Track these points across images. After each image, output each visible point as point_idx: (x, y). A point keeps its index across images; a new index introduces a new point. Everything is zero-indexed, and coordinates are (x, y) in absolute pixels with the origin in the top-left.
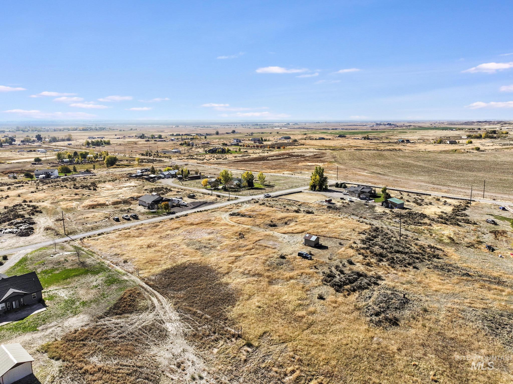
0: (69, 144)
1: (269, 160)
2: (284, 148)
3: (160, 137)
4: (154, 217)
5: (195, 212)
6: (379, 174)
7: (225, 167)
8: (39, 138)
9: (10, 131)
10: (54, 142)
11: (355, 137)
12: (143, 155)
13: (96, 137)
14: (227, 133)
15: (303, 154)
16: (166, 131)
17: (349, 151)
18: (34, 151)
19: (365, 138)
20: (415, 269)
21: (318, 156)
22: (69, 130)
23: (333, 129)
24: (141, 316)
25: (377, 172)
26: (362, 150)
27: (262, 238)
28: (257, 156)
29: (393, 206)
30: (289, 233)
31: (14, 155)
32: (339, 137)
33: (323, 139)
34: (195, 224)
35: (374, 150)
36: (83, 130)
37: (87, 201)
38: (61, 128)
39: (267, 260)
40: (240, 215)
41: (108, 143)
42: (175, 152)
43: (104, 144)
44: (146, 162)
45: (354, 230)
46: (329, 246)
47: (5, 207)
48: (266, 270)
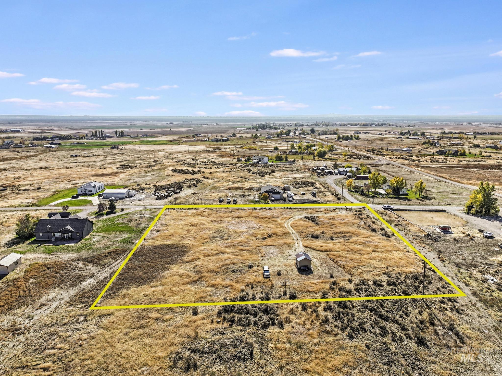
0: (327, 137)
3: (423, 134)
4: (249, 204)
5: (284, 208)
7: (426, 171)
8: (313, 131)
12: (368, 151)
16: (446, 129)
18: (291, 142)
24: (93, 268)
27: (275, 244)
34: (259, 218)
36: (364, 125)
37: (239, 183)
39: (234, 264)
40: (313, 219)
41: (357, 138)
42: (405, 151)
43: (354, 138)
44: (354, 158)
45: (387, 268)
46: (315, 274)
47: (186, 179)
48: (212, 271)
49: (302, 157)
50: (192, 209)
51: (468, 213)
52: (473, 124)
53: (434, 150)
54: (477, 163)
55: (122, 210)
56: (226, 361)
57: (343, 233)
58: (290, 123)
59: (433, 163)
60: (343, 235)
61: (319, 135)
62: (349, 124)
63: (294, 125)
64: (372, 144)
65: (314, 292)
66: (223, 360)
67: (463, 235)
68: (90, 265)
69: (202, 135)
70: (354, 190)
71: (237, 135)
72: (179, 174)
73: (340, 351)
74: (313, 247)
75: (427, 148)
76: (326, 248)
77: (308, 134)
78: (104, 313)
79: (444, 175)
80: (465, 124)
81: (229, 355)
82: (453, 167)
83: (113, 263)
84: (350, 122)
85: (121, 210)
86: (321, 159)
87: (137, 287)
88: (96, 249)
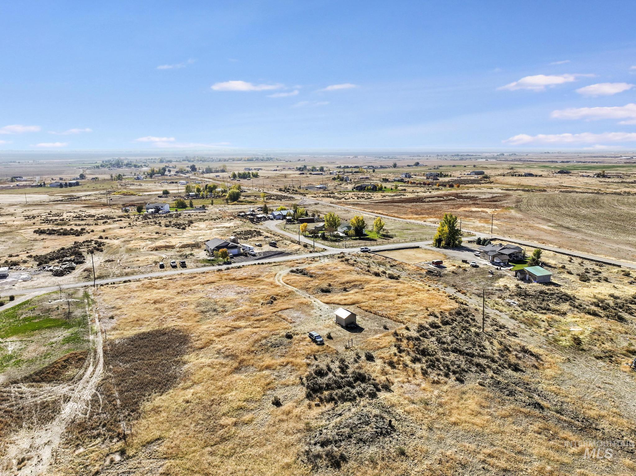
0: (217, 176)
1: (425, 202)
2: (458, 187)
3: (322, 169)
4: (205, 266)
5: (255, 264)
6: (568, 228)
7: (359, 208)
8: (193, 169)
9: (177, 161)
10: (207, 173)
11: (584, 174)
12: (280, 190)
13: (253, 168)
14: (409, 166)
15: (476, 196)
16: (337, 163)
17: (551, 193)
18: (176, 183)
19: (598, 176)
20: (458, 382)
21: (495, 199)
22: (233, 161)
23: (563, 162)
24: (54, 388)
25: (567, 225)
26: (570, 192)
27: (291, 307)
28: (412, 196)
29: (531, 279)
30: (334, 303)
31: (154, 187)
32: (559, 172)
33: (531, 175)
34: (237, 280)
35: (592, 193)
36: (248, 160)
37: (161, 241)
38: (227, 157)
39: (265, 338)
40: (302, 272)
41: (256, 176)
42: (320, 188)
43: (251, 176)
44: (273, 199)
45: (427, 309)
46: (366, 329)
47: (75, 242)
48: (249, 352)
49: (212, 201)
50: (130, 281)
51: (439, 247)
52: (359, 157)
53: (350, 187)
54: (399, 197)
55: (12, 298)
56: (372, 441)
57: (350, 283)
58: (150, 158)
59: (360, 200)
60: (352, 284)
61: (203, 173)
62: (230, 159)
63: (159, 160)
64: (279, 182)
65: (385, 347)
66: (367, 441)
67: (454, 268)
68: (43, 384)
69: (24, 178)
70: (311, 235)
71: (87, 176)
72: (53, 237)
73: (465, 397)
74: (337, 301)
75: (341, 184)
76: (351, 301)
77: (188, 172)
78: (149, 440)
79: (379, 212)
80: (351, 157)
81: (369, 434)
82: (381, 202)
83: (83, 374)
84: (231, 157)
85: (9, 299)
86: (236, 202)
87: (161, 396)
88: (31, 362)
